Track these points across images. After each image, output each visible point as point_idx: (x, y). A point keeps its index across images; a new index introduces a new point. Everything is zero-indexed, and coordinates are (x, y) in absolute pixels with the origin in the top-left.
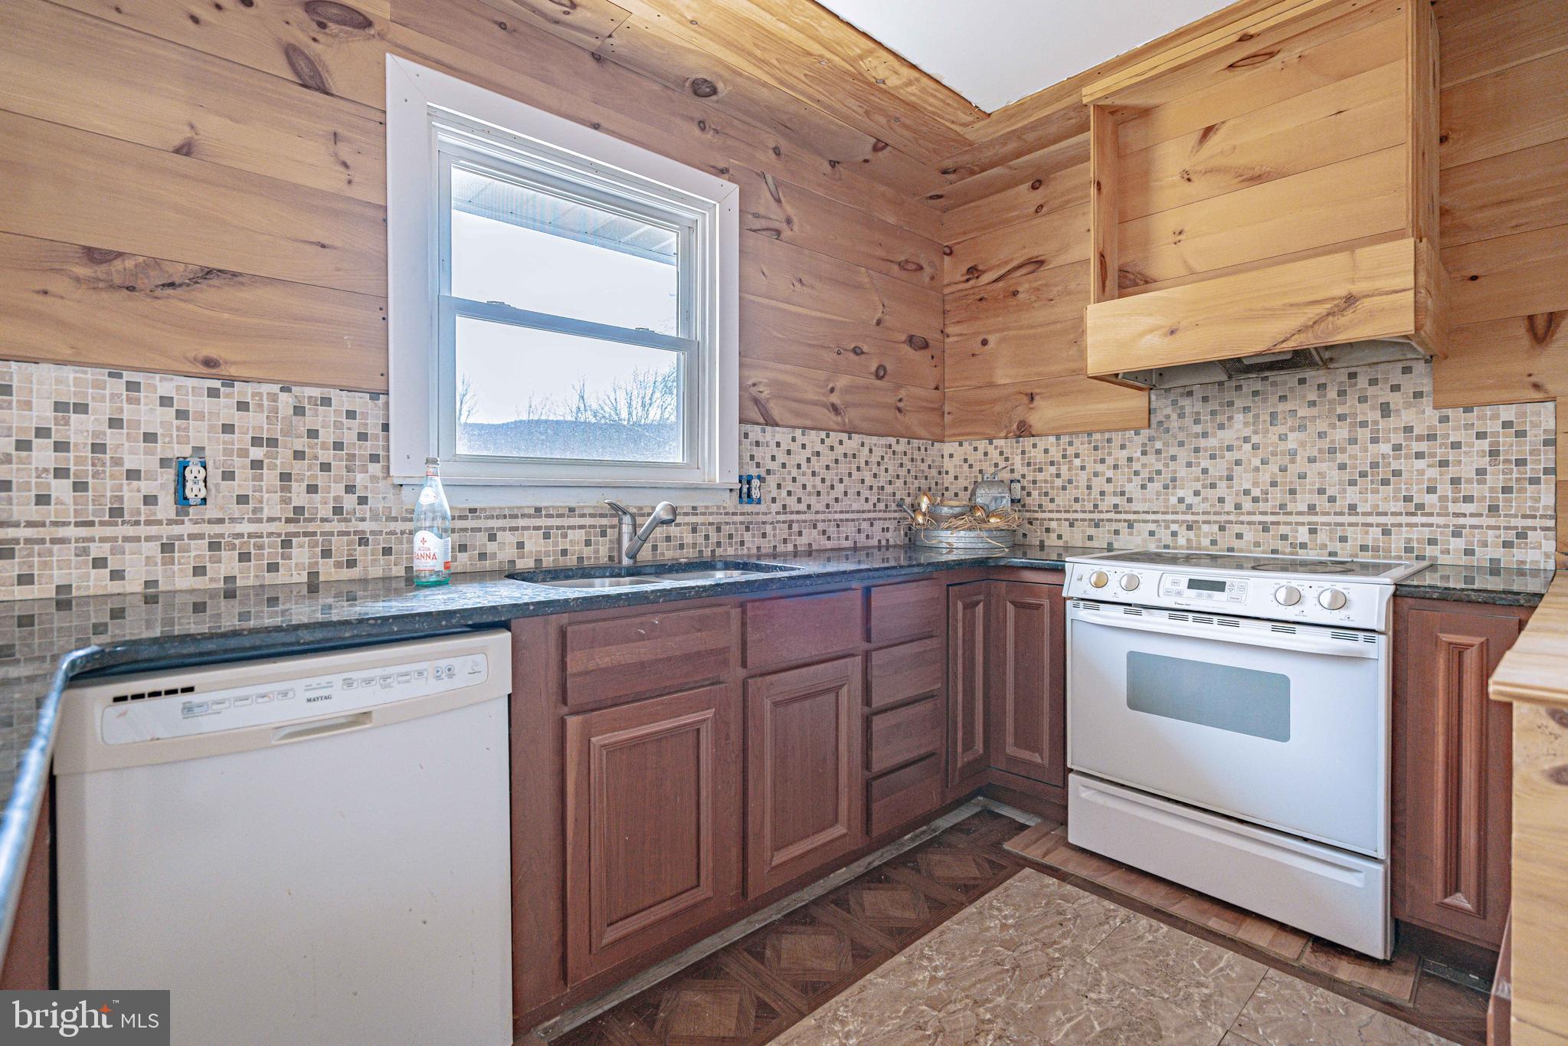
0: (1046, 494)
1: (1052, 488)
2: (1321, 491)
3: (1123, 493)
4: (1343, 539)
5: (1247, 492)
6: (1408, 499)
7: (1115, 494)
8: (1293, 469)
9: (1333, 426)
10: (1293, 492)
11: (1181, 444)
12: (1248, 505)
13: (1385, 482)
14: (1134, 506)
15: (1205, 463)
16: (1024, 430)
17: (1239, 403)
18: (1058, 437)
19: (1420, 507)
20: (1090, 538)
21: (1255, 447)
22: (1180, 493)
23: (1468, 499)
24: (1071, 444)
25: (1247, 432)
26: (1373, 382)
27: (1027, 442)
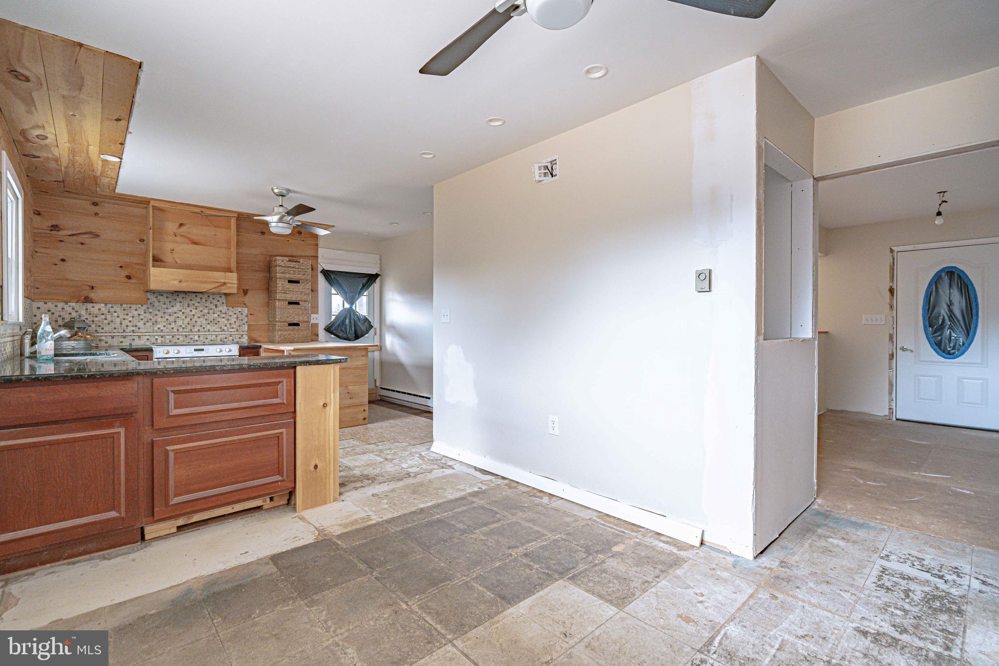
0: (99, 326)
1: (103, 324)
2: (201, 326)
3: (136, 326)
4: (207, 338)
5: (181, 326)
6: (221, 328)
7: (133, 326)
8: (194, 320)
9: (204, 309)
10: (194, 326)
11: (159, 310)
12: (181, 330)
13: (216, 324)
14: (141, 330)
15: (167, 317)
16: (87, 300)
17: (178, 300)
18: (106, 305)
19: (223, 330)
20: (122, 342)
21: (183, 313)
22: (159, 326)
23: (233, 328)
24: (112, 307)
25: (181, 308)
26: (213, 299)
27: (89, 306)
